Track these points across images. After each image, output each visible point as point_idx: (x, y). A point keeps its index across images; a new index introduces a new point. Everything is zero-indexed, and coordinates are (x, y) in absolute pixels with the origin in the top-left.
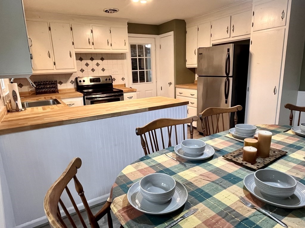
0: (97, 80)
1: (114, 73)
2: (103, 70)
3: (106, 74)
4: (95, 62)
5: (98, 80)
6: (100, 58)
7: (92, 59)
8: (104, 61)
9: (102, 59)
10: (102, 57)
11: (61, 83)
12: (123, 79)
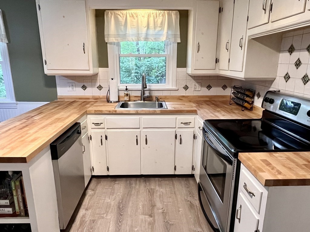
11: (259, 95)
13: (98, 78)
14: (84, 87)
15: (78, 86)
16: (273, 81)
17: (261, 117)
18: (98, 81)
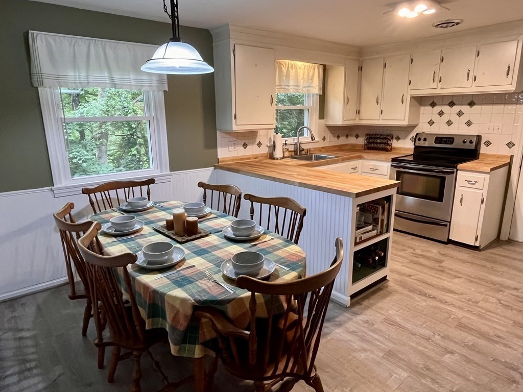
0: (447, 141)
1: (491, 131)
2: (469, 123)
3: (472, 131)
4: (456, 109)
5: (449, 141)
6: (468, 102)
7: (452, 104)
8: (474, 107)
9: (471, 104)
10: (472, 100)
11: (398, 138)
12: (510, 145)
13: (258, 134)
14: (245, 145)
15: (238, 145)
16: (416, 126)
17: (412, 153)
18: (258, 137)
